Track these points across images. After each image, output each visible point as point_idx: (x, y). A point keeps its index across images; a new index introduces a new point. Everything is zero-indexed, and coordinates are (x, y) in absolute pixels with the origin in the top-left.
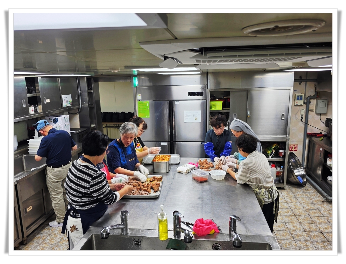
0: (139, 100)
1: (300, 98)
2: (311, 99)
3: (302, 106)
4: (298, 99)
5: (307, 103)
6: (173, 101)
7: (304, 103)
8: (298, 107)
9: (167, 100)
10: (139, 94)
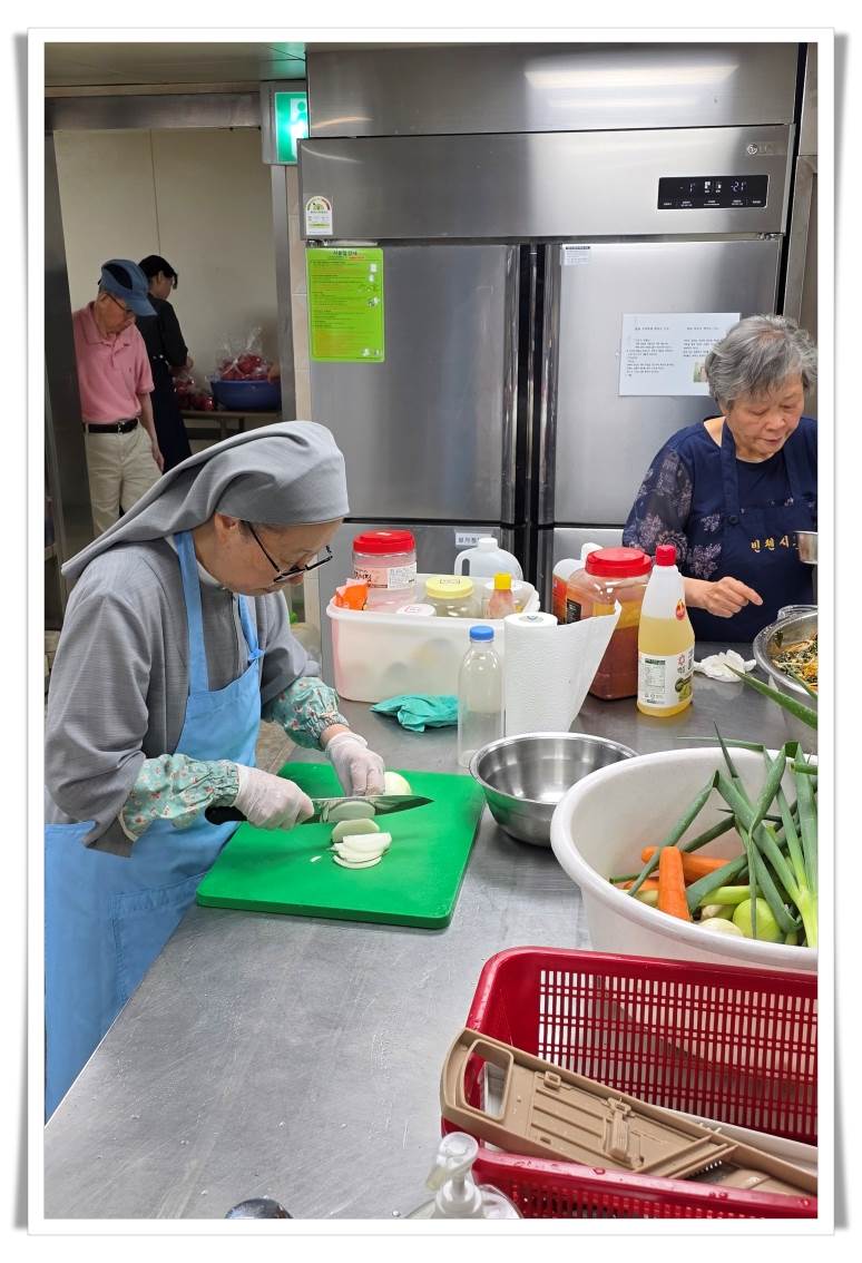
0: (318, 242)
6: (549, 248)
9: (509, 241)
10: (318, 200)
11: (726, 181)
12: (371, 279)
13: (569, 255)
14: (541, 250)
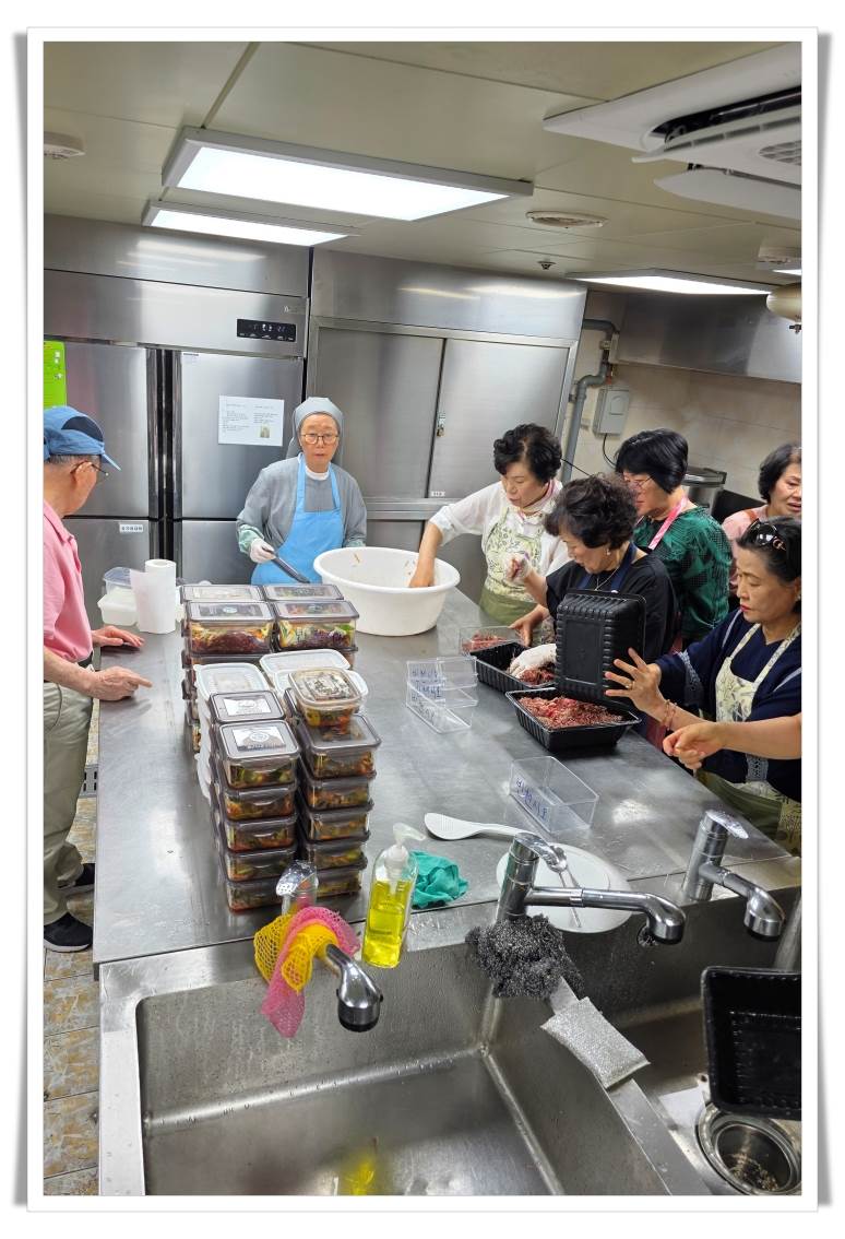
2: (588, 385)
6: (173, 355)
11: (274, 325)
12: (56, 361)
14: (169, 353)
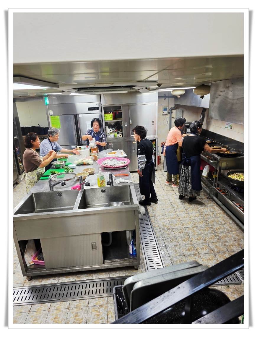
0: (52, 115)
1: (165, 109)
2: (172, 110)
3: (167, 115)
4: (164, 110)
5: (170, 113)
7: (168, 113)
8: (164, 116)
9: (73, 114)
10: (51, 111)
11: (95, 108)
12: (58, 119)
13: (80, 116)
14: (76, 115)
